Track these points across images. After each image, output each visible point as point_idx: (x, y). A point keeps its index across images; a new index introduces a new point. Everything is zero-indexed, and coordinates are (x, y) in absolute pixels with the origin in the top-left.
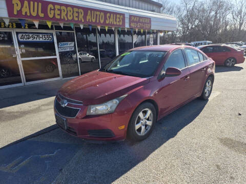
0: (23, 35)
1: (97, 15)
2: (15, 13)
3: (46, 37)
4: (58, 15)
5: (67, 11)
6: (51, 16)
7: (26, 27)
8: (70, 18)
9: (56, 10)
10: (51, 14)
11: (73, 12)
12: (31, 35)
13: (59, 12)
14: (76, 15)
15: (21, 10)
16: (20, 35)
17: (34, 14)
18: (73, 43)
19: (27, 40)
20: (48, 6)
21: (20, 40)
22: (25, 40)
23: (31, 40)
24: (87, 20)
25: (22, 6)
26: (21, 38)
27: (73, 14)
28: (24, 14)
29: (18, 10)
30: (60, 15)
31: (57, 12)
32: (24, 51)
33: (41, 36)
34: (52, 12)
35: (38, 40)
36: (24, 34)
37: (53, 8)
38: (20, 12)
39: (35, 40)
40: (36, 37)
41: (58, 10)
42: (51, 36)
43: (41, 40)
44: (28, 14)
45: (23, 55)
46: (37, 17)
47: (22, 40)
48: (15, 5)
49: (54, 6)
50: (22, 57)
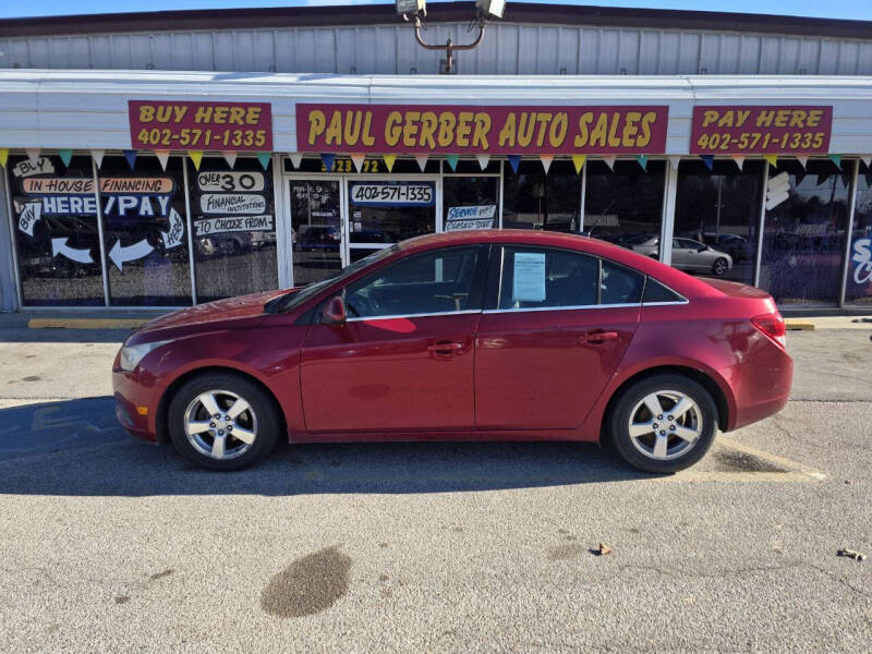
0: (362, 189)
1: (538, 124)
2: (312, 141)
3: (416, 192)
4: (412, 136)
5: (439, 124)
6: (392, 141)
7: (374, 170)
8: (444, 142)
9: (409, 123)
10: (392, 135)
11: (458, 123)
12: (380, 188)
13: (414, 130)
14: (464, 130)
15: (323, 134)
16: (356, 189)
17: (351, 141)
18: (494, 207)
19: (370, 200)
20: (388, 115)
21: (355, 200)
22: (365, 200)
23: (378, 199)
24: (502, 143)
25: (328, 125)
26: (357, 197)
27: (454, 130)
28: (329, 141)
29: (319, 133)
30: (417, 136)
31: (411, 129)
32: (358, 226)
33: (403, 189)
34: (397, 131)
35: (395, 200)
36: (365, 187)
37: (399, 121)
38: (321, 138)
39: (388, 200)
40: (391, 192)
41: (414, 123)
42: (429, 191)
43: (403, 199)
44: (339, 142)
45: (355, 237)
46: (360, 147)
47: (359, 200)
48: (314, 123)
49: (403, 117)
50: (351, 241)
